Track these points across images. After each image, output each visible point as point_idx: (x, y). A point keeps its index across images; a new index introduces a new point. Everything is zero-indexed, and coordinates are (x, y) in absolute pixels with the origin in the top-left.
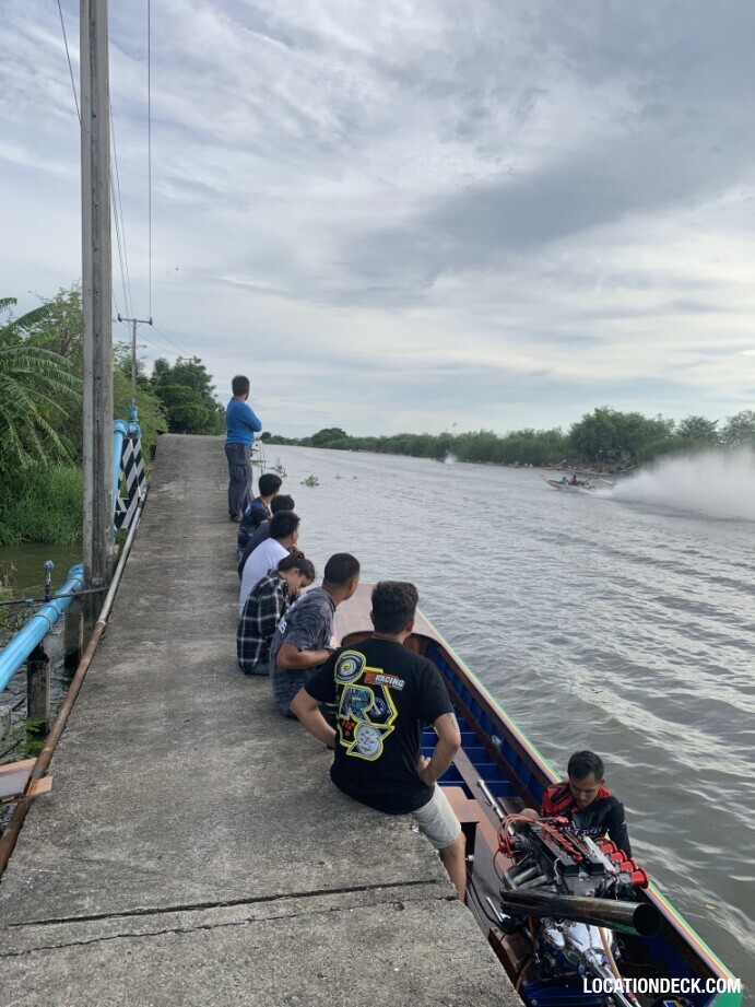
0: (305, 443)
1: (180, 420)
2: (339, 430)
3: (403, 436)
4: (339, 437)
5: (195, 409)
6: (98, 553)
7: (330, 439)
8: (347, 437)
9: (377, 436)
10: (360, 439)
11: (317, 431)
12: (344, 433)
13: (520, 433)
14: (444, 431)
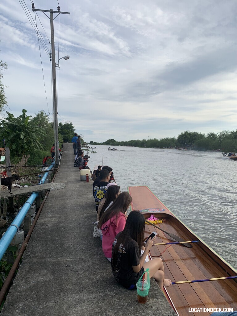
0: (103, 144)
1: (66, 139)
2: (113, 140)
3: (132, 141)
4: (114, 142)
5: (70, 136)
6: (57, 159)
7: (111, 142)
8: (116, 142)
9: (124, 141)
10: (120, 142)
11: (107, 140)
12: (115, 140)
13: (165, 139)
14: (143, 139)
